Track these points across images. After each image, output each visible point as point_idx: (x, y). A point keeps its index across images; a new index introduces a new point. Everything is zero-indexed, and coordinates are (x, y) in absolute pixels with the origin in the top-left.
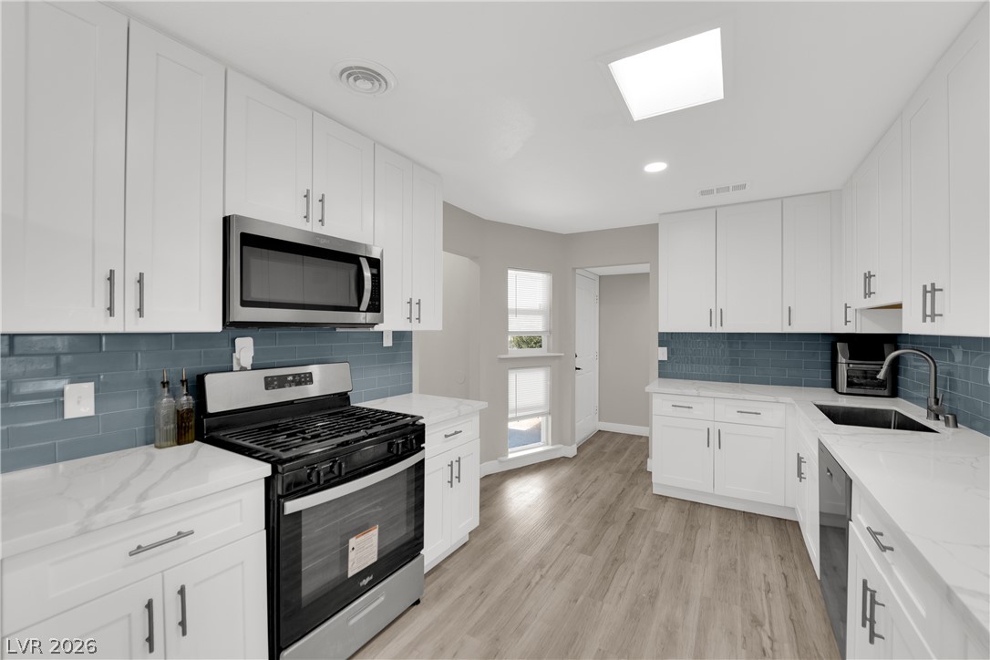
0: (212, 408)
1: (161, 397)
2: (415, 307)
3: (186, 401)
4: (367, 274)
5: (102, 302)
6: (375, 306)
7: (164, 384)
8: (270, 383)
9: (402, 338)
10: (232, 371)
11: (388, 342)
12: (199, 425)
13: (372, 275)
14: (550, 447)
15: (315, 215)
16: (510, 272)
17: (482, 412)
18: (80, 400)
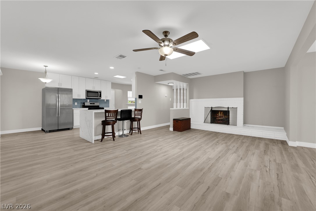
0: (85, 105)
2: (106, 97)
3: (83, 104)
4: (99, 94)
6: (100, 96)
8: (90, 104)
9: (108, 101)
10: (87, 102)
11: (105, 101)
15: (94, 88)
16: (128, 92)
18: (76, 104)
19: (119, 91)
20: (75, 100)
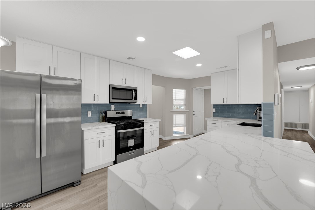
0: (108, 116)
1: (100, 114)
2: (145, 99)
3: (104, 115)
4: (134, 93)
5: (93, 99)
6: (136, 99)
7: (101, 112)
8: (117, 113)
9: (144, 106)
10: (111, 110)
11: (141, 106)
12: (106, 119)
13: (135, 93)
14: (185, 135)
15: (124, 82)
16: (174, 90)
17: (160, 121)
18: (90, 114)
19: (159, 89)
20: (87, 107)
